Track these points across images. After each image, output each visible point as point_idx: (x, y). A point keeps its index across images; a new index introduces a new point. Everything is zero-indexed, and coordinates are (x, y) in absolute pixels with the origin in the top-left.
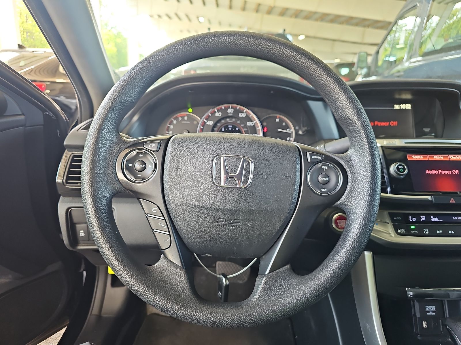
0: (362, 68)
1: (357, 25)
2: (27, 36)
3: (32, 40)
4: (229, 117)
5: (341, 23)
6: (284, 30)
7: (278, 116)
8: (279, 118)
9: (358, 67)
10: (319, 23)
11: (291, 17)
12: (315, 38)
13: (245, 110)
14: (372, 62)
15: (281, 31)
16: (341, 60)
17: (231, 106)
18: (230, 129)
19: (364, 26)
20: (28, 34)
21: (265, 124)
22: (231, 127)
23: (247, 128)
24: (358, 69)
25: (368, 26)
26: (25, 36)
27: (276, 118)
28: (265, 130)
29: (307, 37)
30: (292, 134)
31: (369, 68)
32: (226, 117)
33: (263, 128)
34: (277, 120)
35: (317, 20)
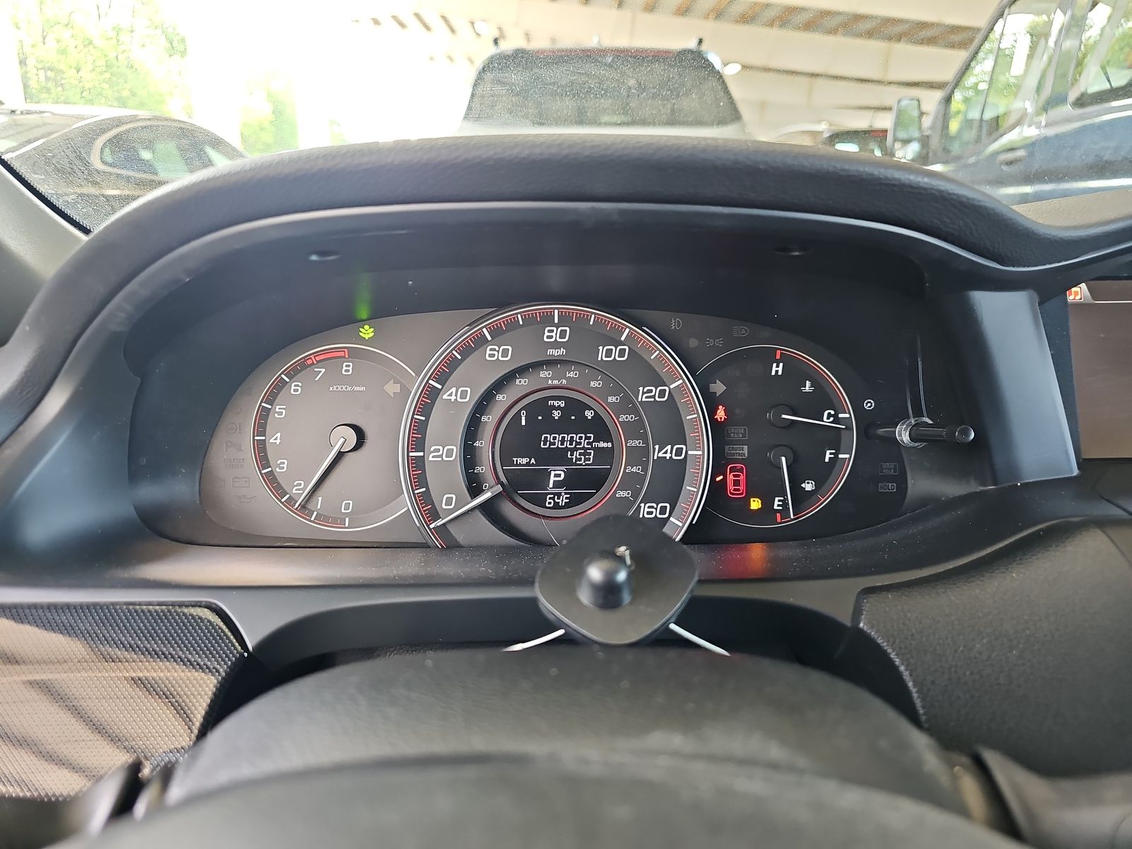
0: (906, 142)
1: (870, 34)
2: (47, 79)
3: (60, 89)
4: (551, 363)
5: (833, 31)
6: (700, 41)
7: (781, 349)
8: (785, 359)
9: (895, 140)
10: (775, 33)
11: (706, 17)
12: (767, 70)
13: (628, 330)
14: (932, 128)
15: (692, 44)
16: (830, 125)
17: (556, 311)
18: (556, 414)
19: (890, 39)
20: (50, 74)
21: (718, 388)
22: (559, 408)
23: (634, 411)
24: (898, 145)
25: (899, 38)
26: (42, 78)
27: (770, 358)
28: (721, 414)
29: (744, 67)
30: (844, 435)
31: (925, 141)
32: (538, 365)
33: (711, 403)
34: (777, 369)
35: (771, 24)
